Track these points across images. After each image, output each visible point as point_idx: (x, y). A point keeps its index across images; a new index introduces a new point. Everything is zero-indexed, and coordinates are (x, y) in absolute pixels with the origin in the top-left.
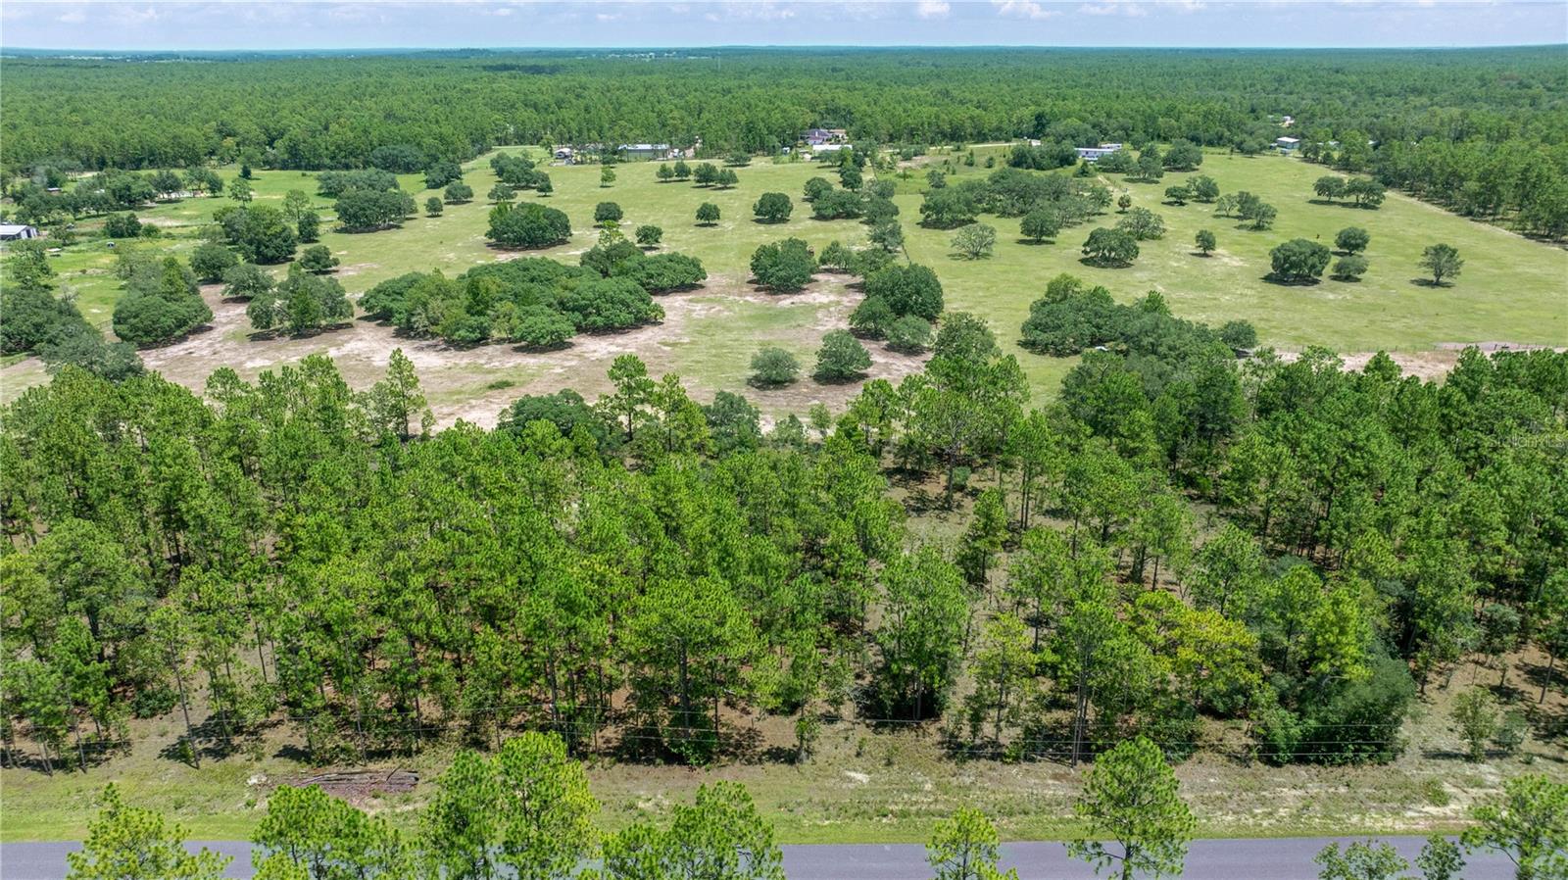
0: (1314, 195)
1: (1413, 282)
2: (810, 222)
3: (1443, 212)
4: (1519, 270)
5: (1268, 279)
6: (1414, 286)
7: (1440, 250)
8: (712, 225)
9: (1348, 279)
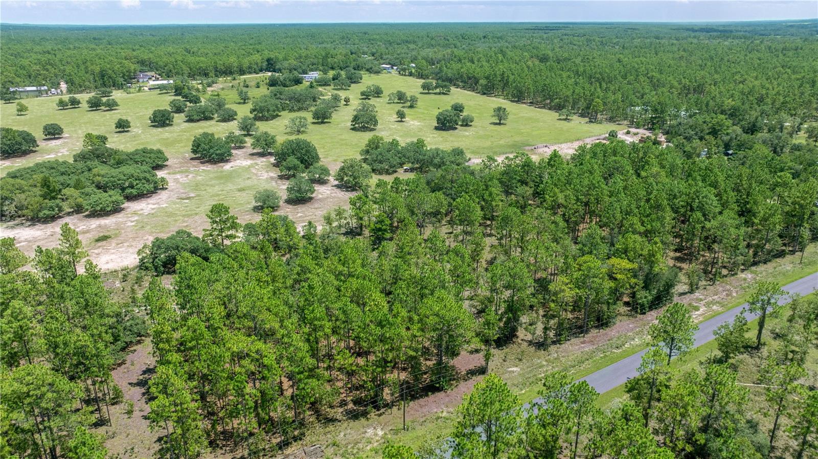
0: (421, 90)
1: (491, 124)
2: (186, 124)
3: (473, 94)
4: (522, 115)
5: (436, 128)
6: (492, 126)
7: (499, 109)
8: (128, 131)
9: (467, 125)
